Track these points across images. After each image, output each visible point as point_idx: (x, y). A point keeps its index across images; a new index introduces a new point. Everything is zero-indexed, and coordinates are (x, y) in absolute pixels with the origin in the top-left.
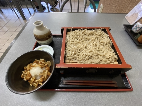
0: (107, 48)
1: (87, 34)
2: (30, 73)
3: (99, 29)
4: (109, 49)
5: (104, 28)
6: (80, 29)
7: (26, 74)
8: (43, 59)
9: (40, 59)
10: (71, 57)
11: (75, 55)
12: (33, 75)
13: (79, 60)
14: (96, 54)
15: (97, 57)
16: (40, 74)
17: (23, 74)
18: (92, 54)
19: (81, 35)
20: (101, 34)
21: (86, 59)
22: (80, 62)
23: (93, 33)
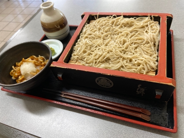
0: (144, 49)
1: (119, 24)
2: (20, 70)
3: (147, 16)
4: (148, 51)
5: (157, 16)
6: (112, 16)
7: (16, 70)
8: (42, 57)
9: (39, 56)
10: (78, 57)
11: (85, 54)
12: (22, 72)
13: (88, 62)
14: (117, 55)
15: (118, 61)
16: (30, 73)
17: (12, 71)
18: (111, 55)
19: (108, 25)
20: (147, 26)
21: (98, 61)
22: (89, 65)
23: (133, 24)
